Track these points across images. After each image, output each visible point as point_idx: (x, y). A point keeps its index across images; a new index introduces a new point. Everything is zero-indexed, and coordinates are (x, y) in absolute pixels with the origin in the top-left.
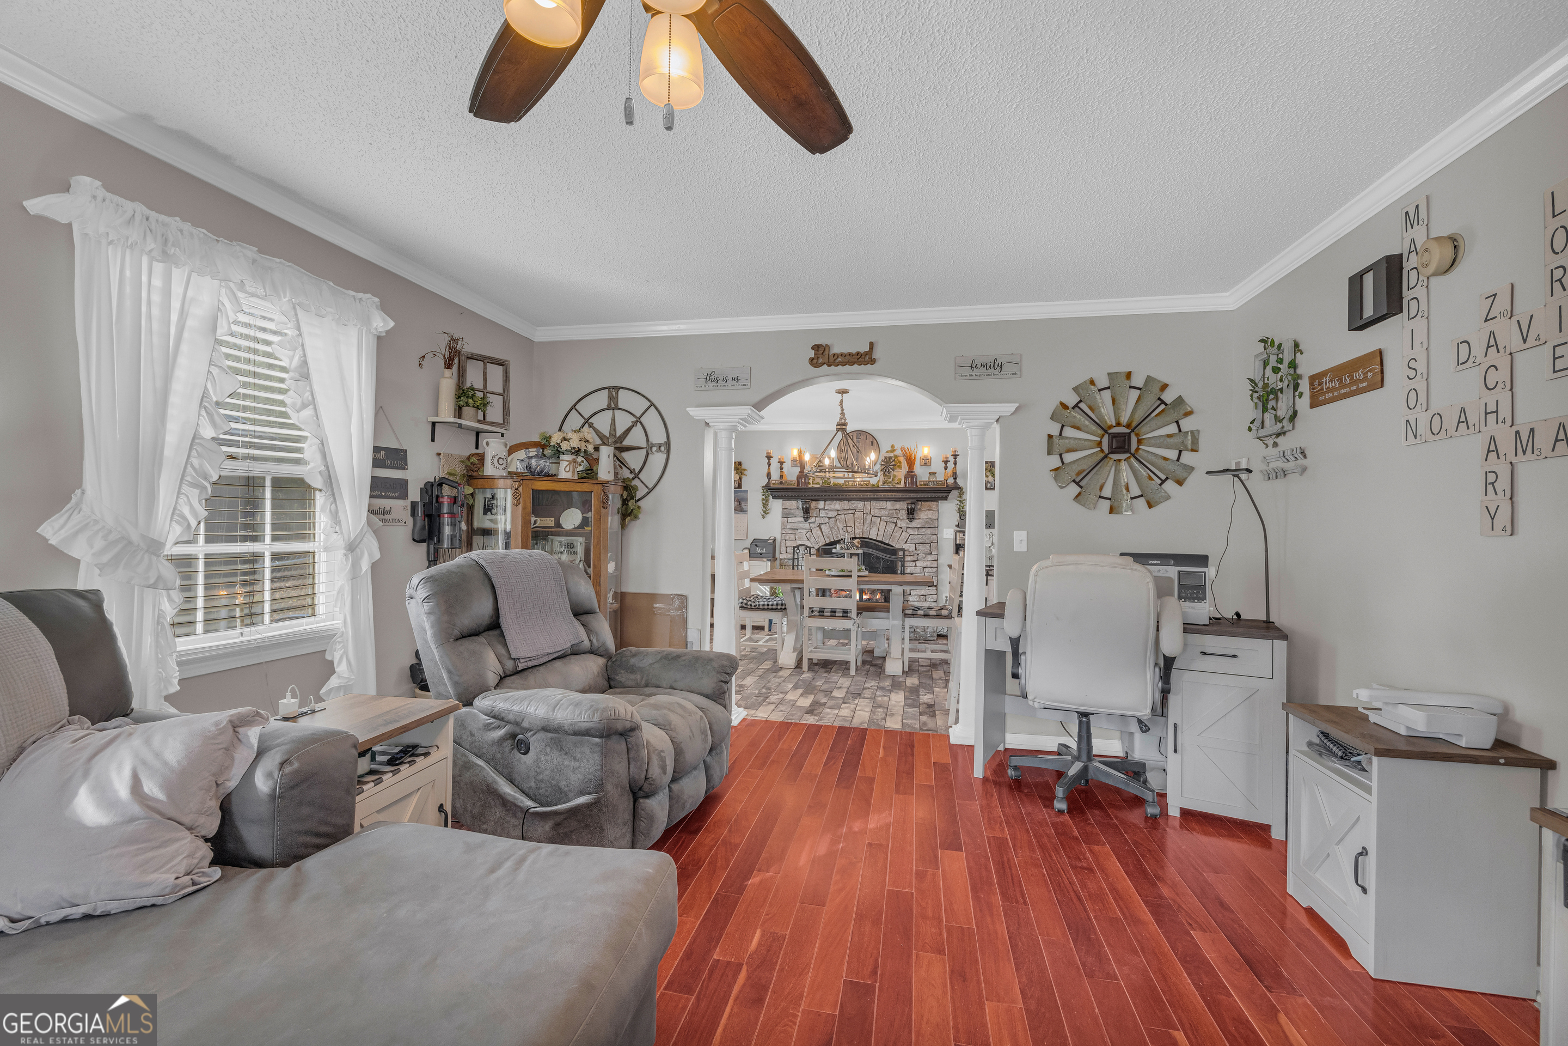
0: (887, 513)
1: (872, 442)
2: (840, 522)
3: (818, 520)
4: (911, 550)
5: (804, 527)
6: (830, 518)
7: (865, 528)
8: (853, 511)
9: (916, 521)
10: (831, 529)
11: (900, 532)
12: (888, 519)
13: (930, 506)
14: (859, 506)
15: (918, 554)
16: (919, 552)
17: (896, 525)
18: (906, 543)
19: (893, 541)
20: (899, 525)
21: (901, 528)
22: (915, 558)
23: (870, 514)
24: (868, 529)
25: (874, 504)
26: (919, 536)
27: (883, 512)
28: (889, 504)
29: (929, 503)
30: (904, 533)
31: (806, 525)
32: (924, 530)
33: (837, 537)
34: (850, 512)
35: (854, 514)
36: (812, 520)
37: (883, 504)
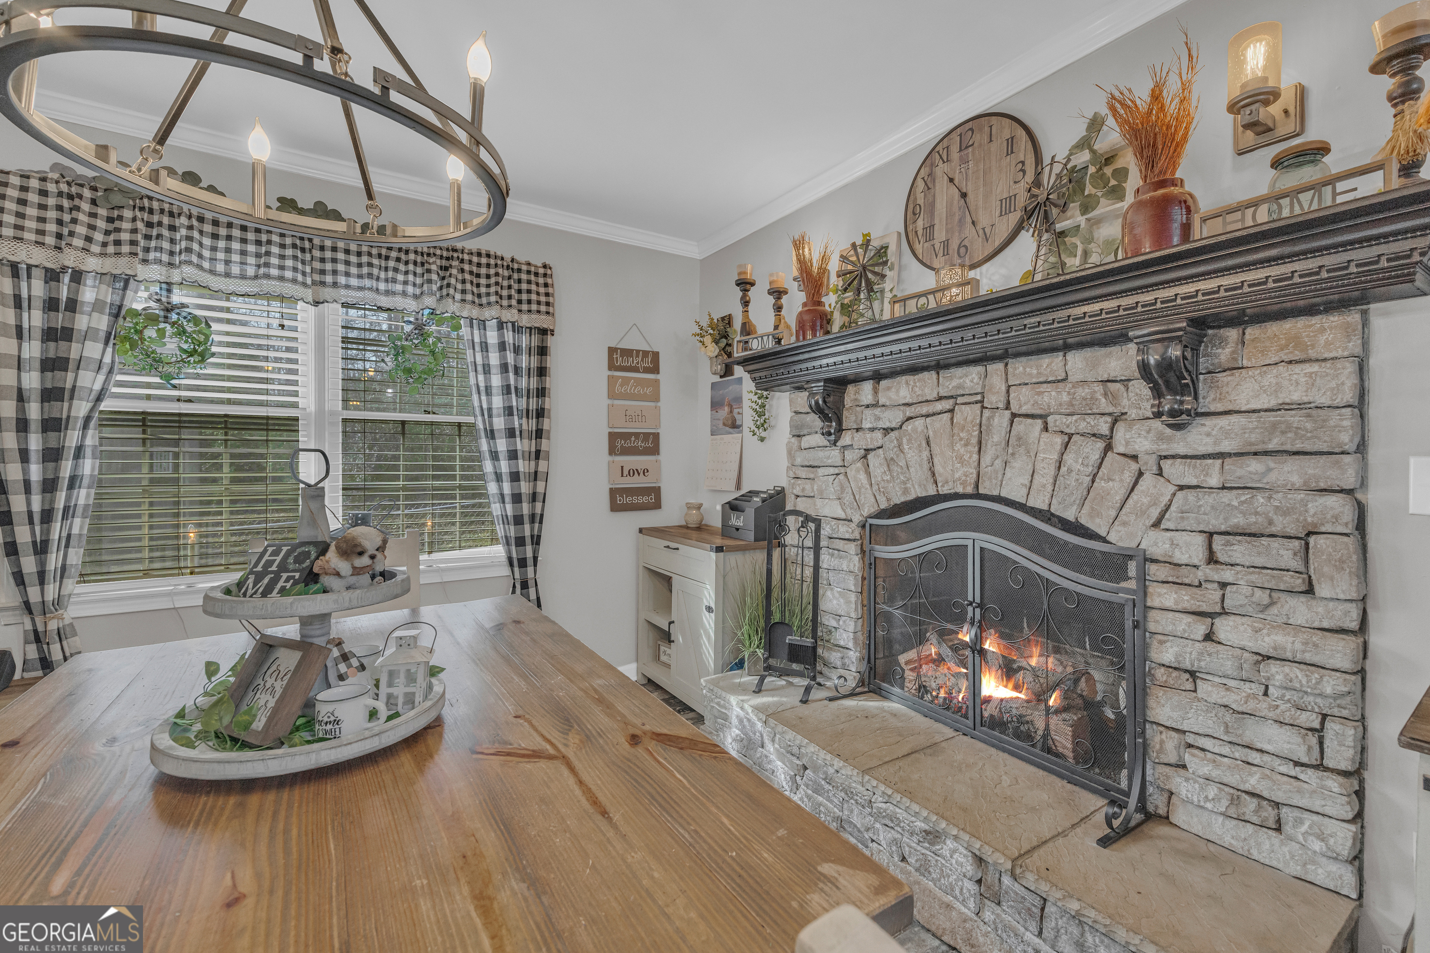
0: (1065, 398)
1: (1011, 141)
2: (909, 441)
3: (861, 441)
4: (1180, 557)
5: (829, 462)
6: (887, 431)
7: (987, 459)
8: (946, 405)
9: (1209, 422)
10: (890, 462)
11: (1128, 477)
12: (1072, 424)
13: (1296, 340)
14: (968, 383)
15: (1223, 585)
16: (1227, 575)
17: (1108, 448)
18: (1156, 524)
19: (1092, 515)
20: (1123, 438)
21: (1135, 458)
22: (1210, 599)
23: (1008, 407)
24: (998, 463)
25: (1021, 368)
26: (1227, 497)
27: (1051, 398)
28: (1077, 361)
29: (1288, 325)
30: (1148, 481)
31: (834, 455)
32: (1255, 466)
33: (906, 491)
34: (939, 406)
35: (951, 411)
36: (846, 439)
37: (1051, 365)
